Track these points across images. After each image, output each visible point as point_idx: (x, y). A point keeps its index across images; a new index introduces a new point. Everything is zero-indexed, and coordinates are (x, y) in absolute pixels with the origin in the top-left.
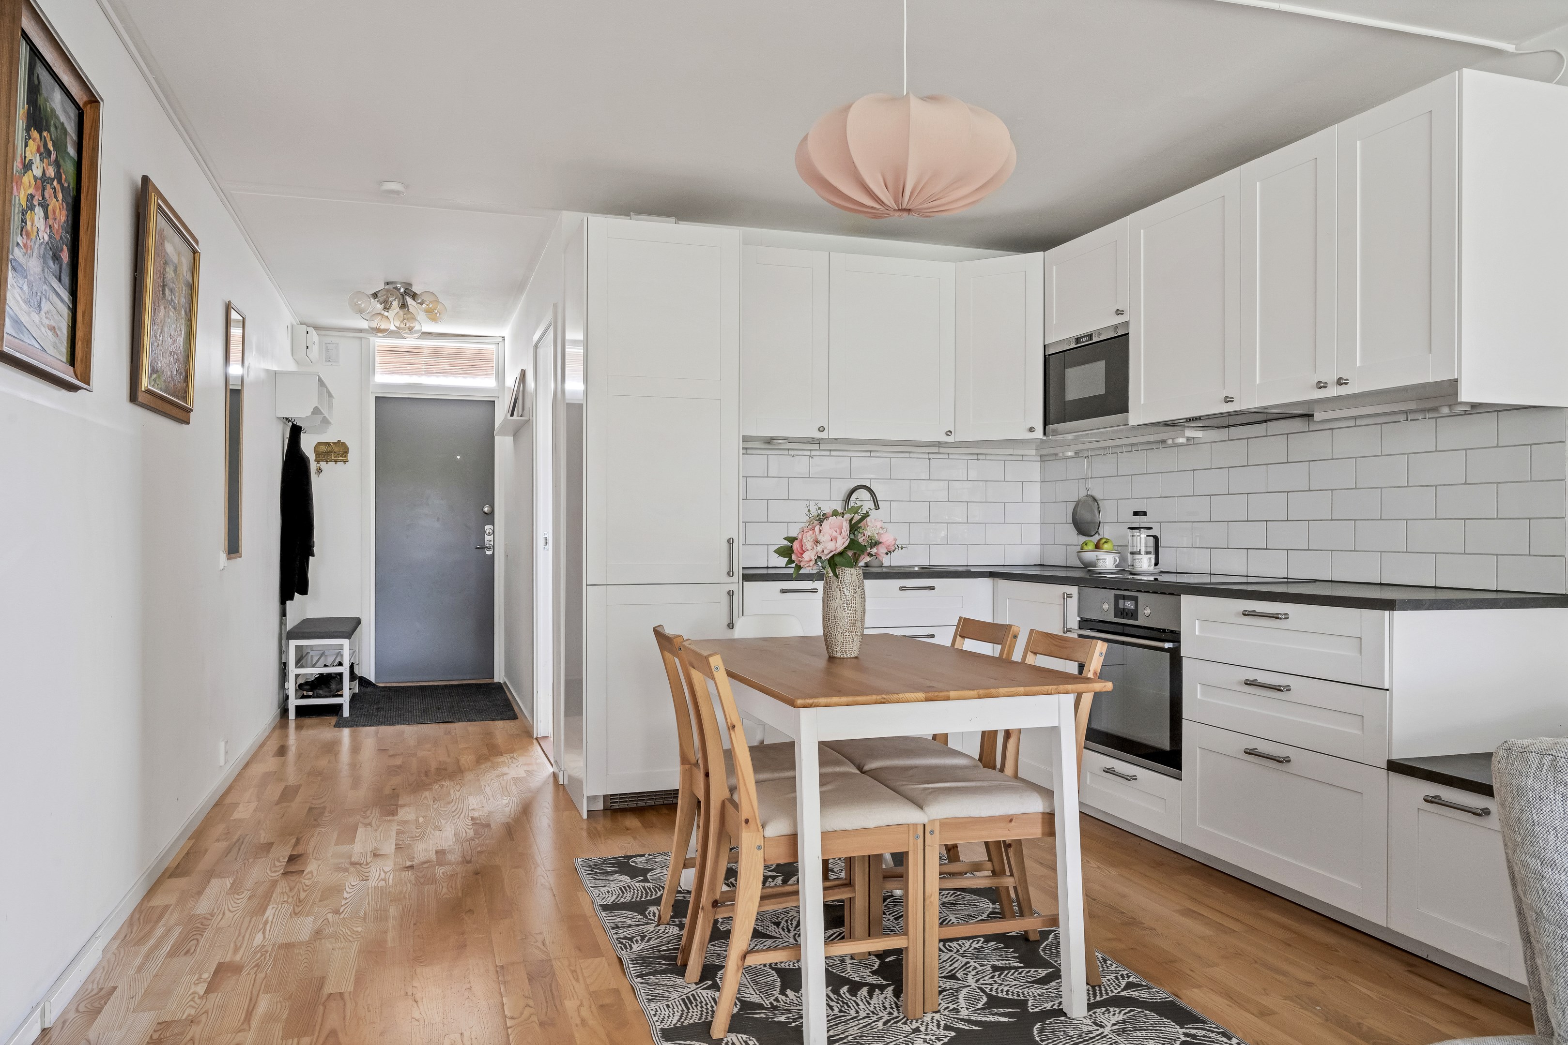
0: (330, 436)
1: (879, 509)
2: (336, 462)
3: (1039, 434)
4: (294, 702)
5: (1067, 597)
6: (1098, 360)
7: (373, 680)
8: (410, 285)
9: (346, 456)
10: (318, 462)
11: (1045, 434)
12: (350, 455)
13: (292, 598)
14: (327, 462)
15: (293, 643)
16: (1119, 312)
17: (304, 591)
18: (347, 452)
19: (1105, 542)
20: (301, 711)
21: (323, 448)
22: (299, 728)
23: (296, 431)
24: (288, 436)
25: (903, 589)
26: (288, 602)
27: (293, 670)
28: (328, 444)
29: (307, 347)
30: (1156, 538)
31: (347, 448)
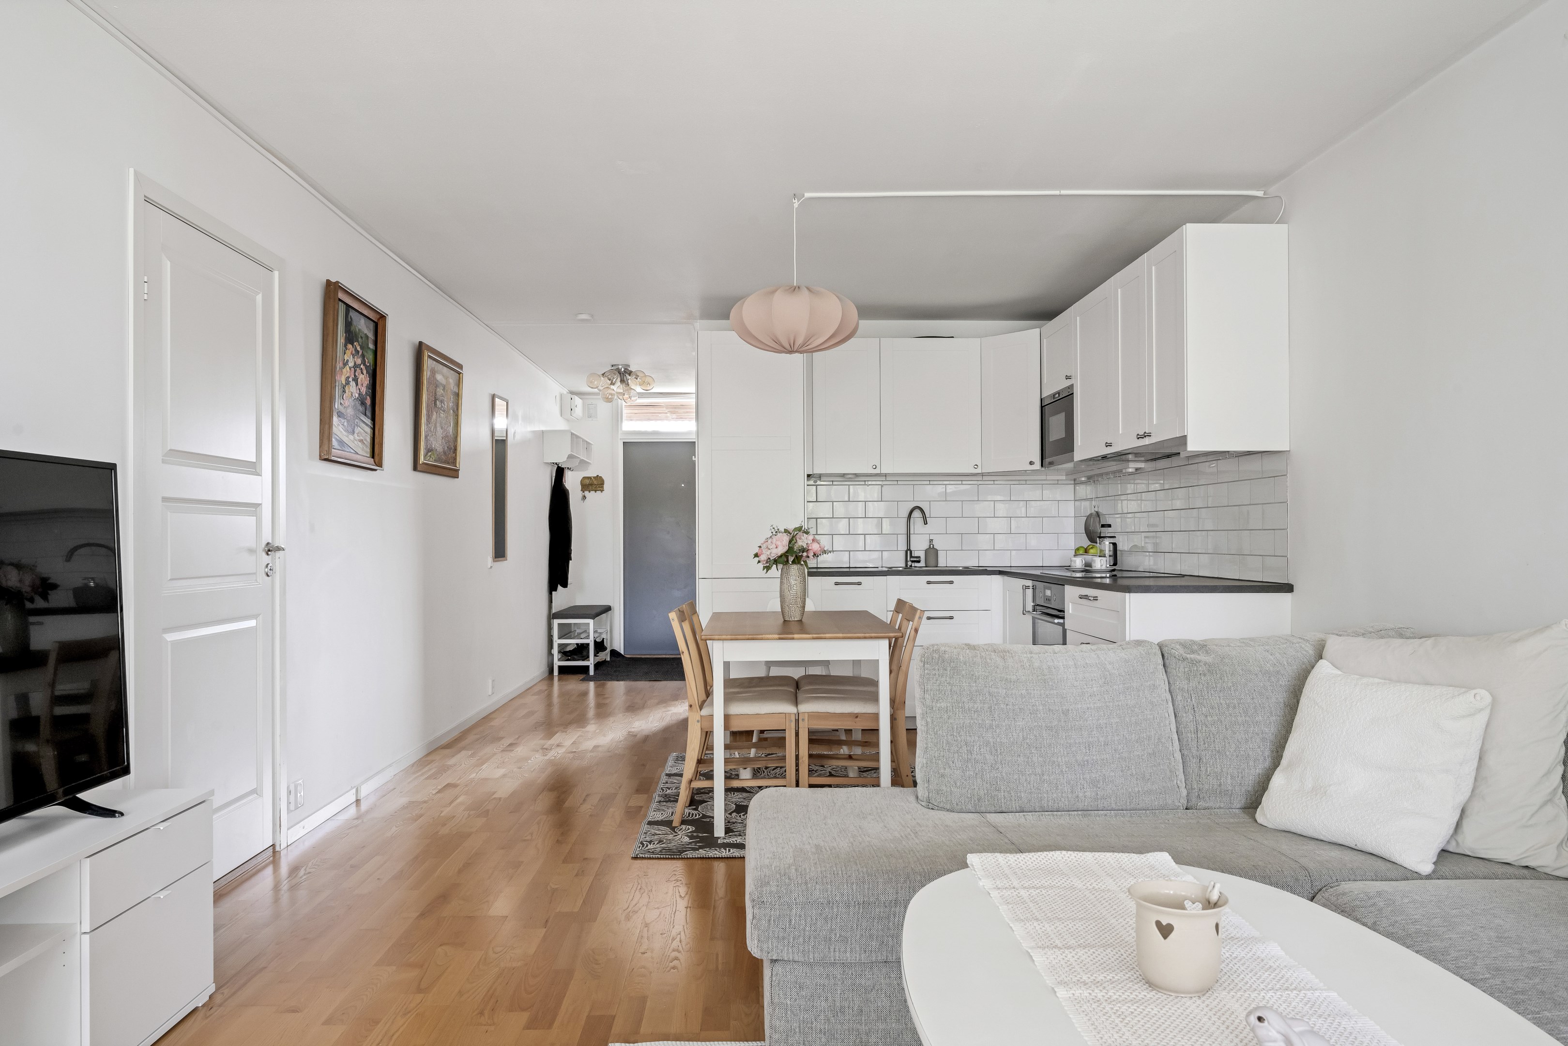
0: (591, 473)
1: (927, 524)
2: (596, 491)
3: (1037, 466)
4: (557, 663)
5: (1025, 588)
6: (1060, 412)
7: (622, 652)
8: (629, 366)
9: (603, 487)
10: (583, 492)
11: (1042, 466)
12: (605, 486)
13: (556, 590)
14: (589, 491)
15: (556, 622)
16: (1068, 378)
17: (565, 585)
18: (603, 484)
19: (1092, 548)
20: (563, 670)
21: (587, 482)
22: (559, 680)
23: (560, 472)
24: (555, 475)
25: (929, 583)
26: (553, 593)
27: (557, 641)
28: (590, 478)
29: (571, 409)
30: (1115, 545)
31: (603, 481)
